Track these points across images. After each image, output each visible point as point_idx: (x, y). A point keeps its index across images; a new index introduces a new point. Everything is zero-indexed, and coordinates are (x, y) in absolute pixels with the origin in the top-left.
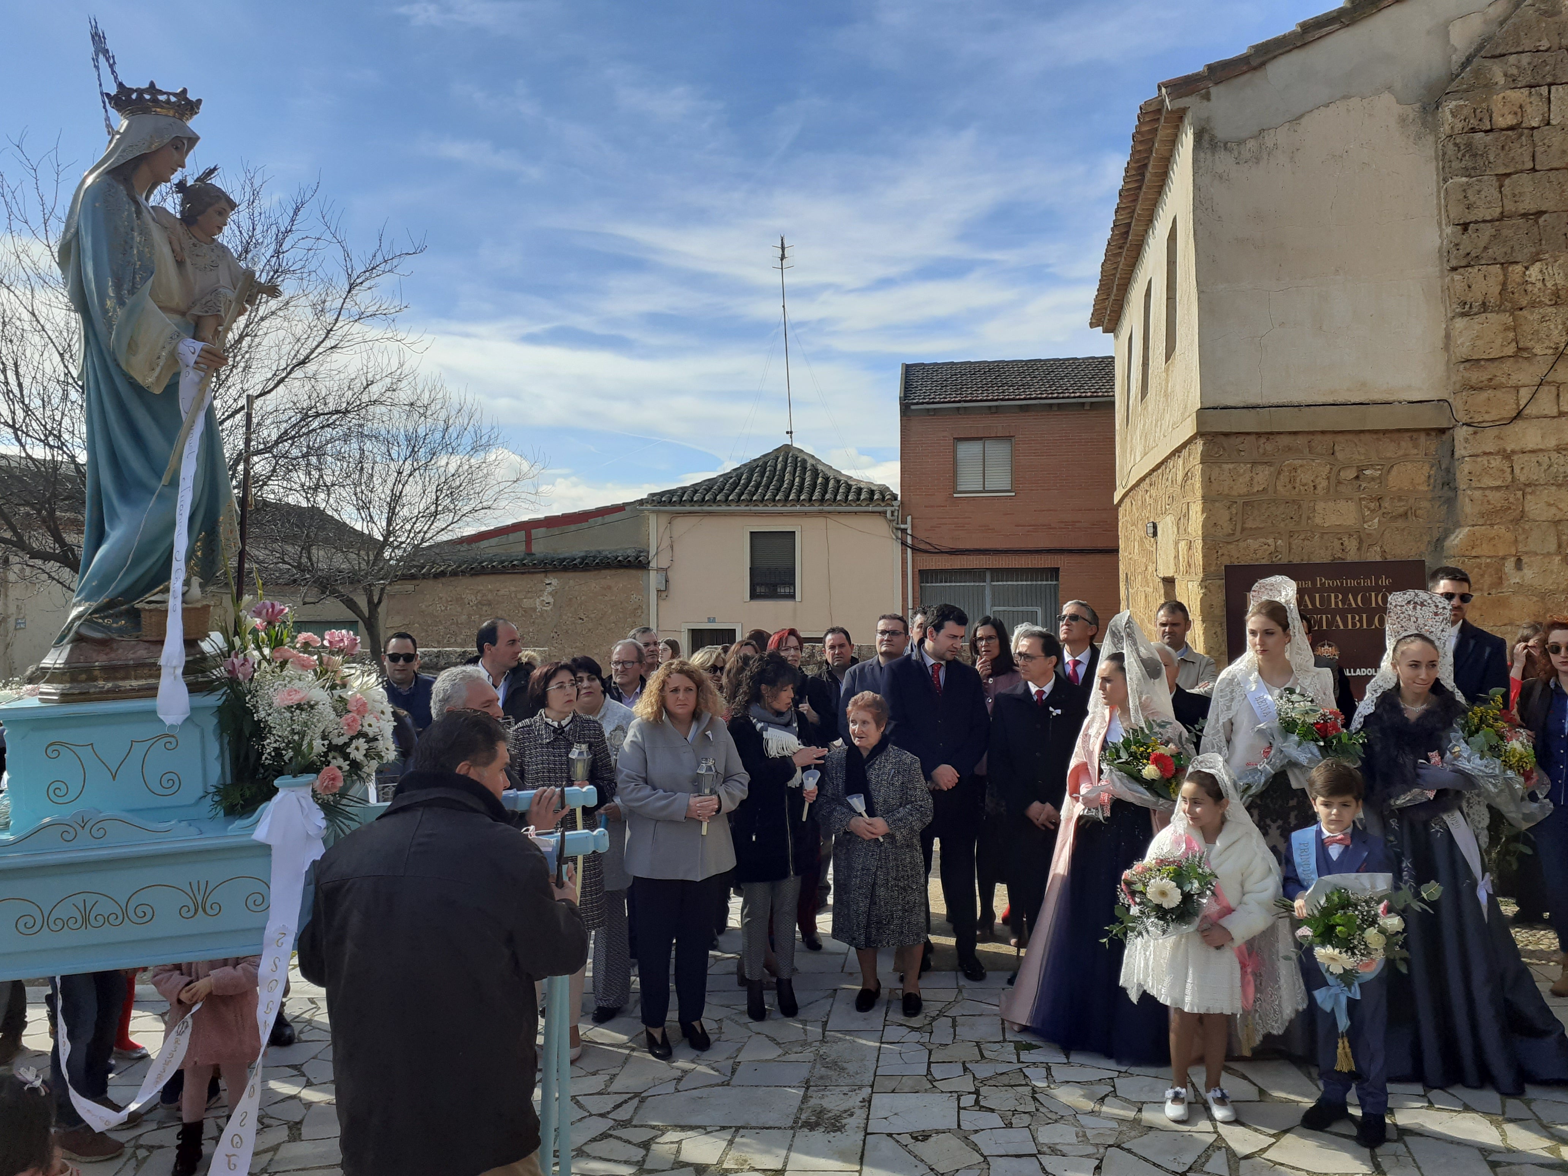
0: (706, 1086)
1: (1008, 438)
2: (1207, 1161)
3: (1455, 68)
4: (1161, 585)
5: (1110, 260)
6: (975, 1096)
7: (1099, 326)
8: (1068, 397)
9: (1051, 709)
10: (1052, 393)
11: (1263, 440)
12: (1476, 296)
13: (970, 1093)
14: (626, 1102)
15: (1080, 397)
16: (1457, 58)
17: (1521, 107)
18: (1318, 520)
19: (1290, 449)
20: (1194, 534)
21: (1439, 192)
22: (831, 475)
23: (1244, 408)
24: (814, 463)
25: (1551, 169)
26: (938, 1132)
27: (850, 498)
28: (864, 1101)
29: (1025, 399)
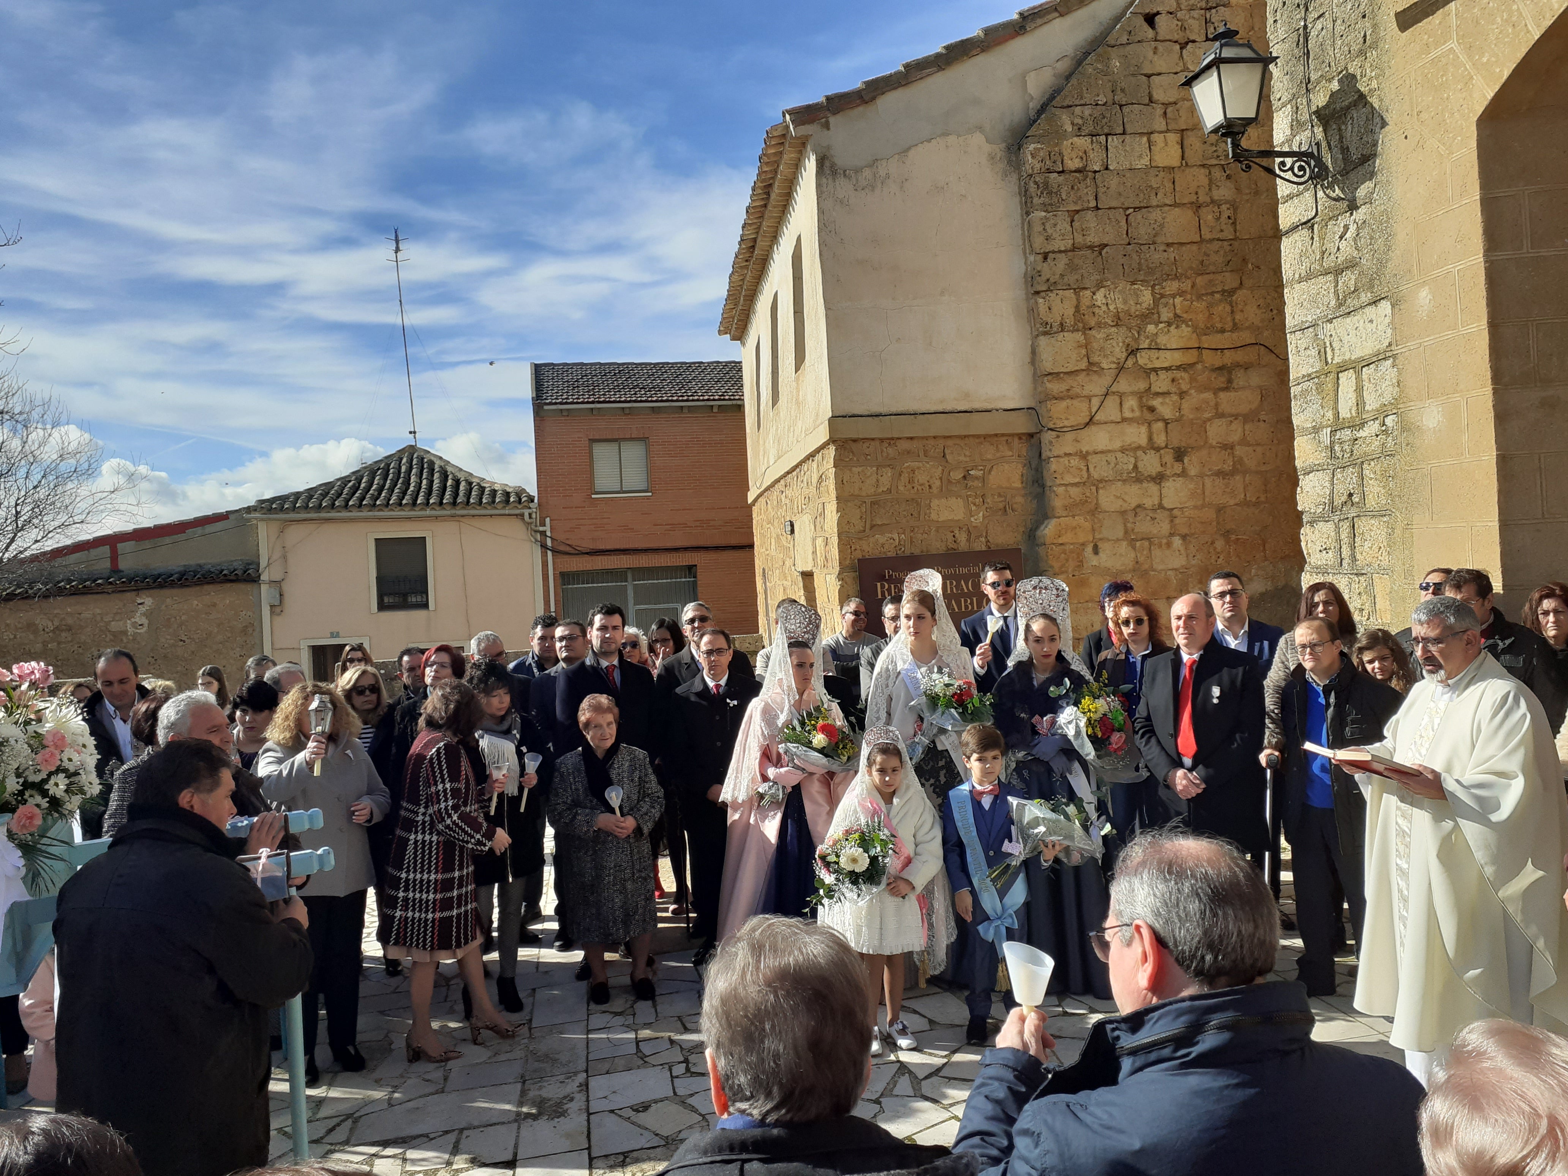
0: (420, 1097)
1: (644, 439)
2: (895, 1086)
3: (1032, 113)
4: (800, 578)
5: (737, 272)
6: (685, 1065)
7: (726, 333)
8: (698, 400)
9: (728, 701)
10: (682, 396)
11: (885, 444)
12: (1054, 318)
13: (679, 1063)
14: (338, 1125)
15: (708, 400)
16: (1034, 105)
17: (1085, 152)
18: (934, 516)
19: (908, 453)
20: (830, 531)
21: (1023, 224)
22: (461, 476)
23: (868, 416)
24: (443, 464)
25: (1110, 208)
26: (656, 1102)
27: (484, 501)
28: (581, 1085)
29: (656, 401)
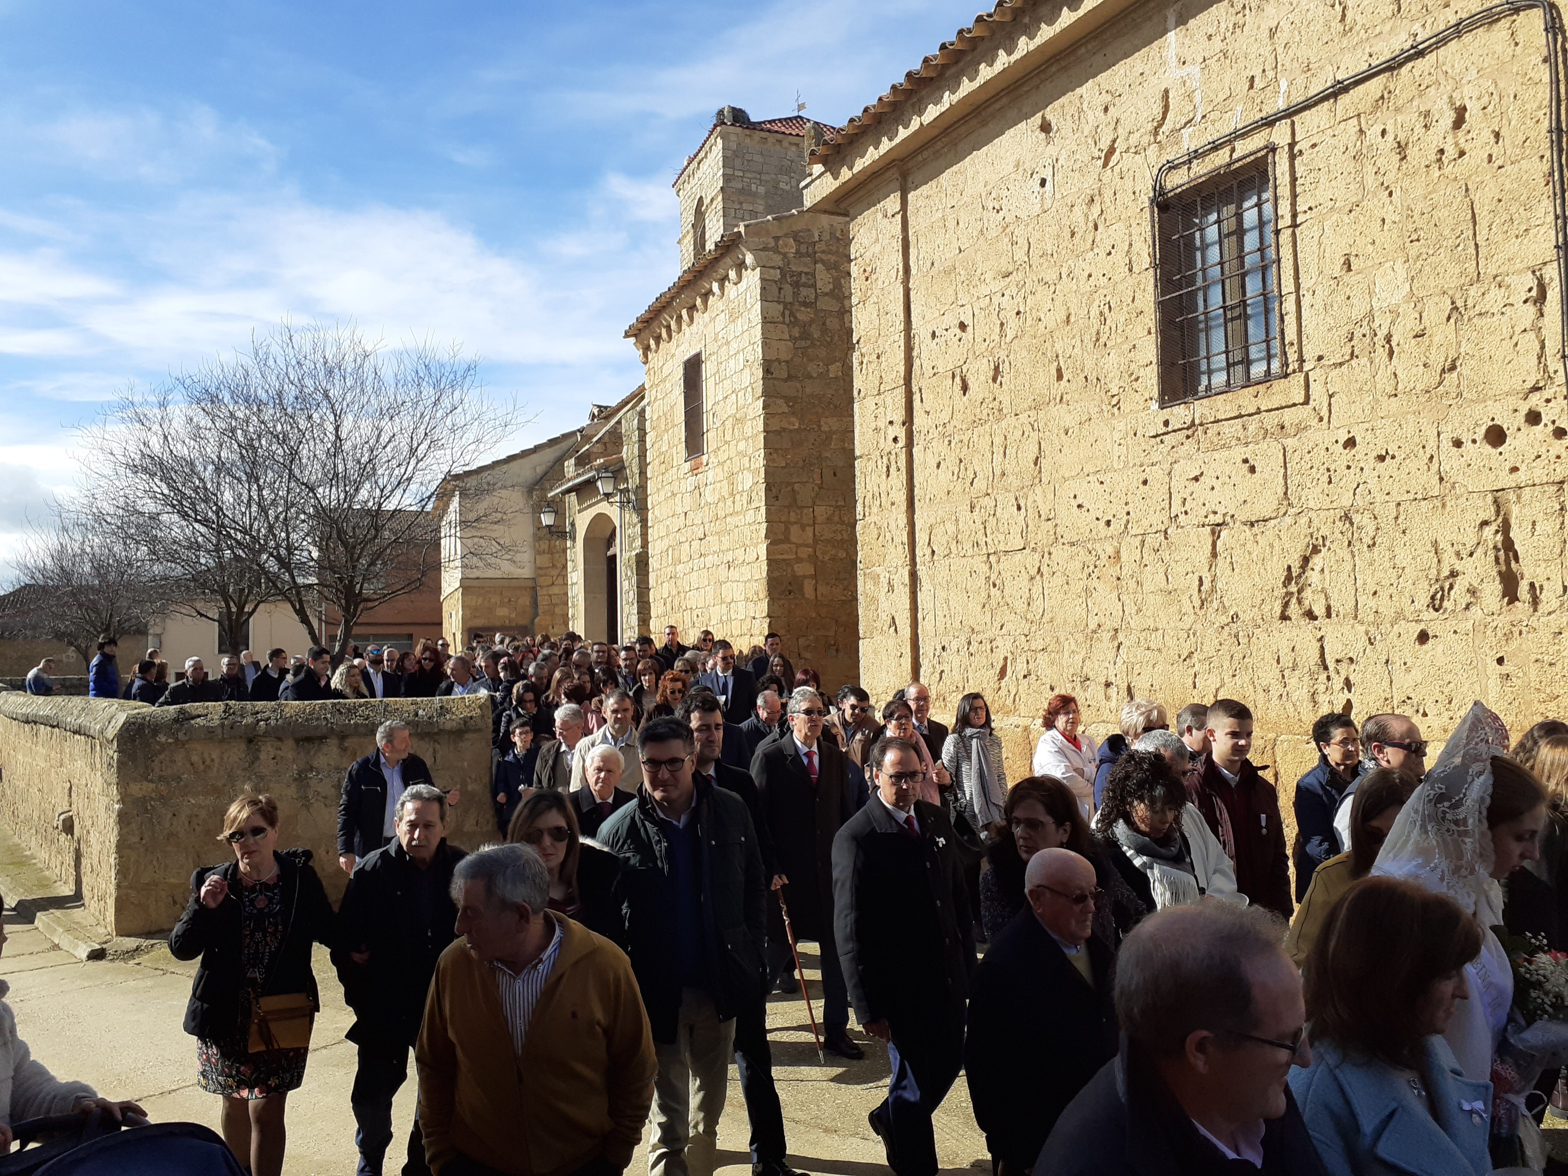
3: (535, 482)
11: (481, 589)
12: (542, 549)
18: (497, 614)
19: (489, 592)
20: (460, 617)
21: (532, 517)
23: (474, 579)
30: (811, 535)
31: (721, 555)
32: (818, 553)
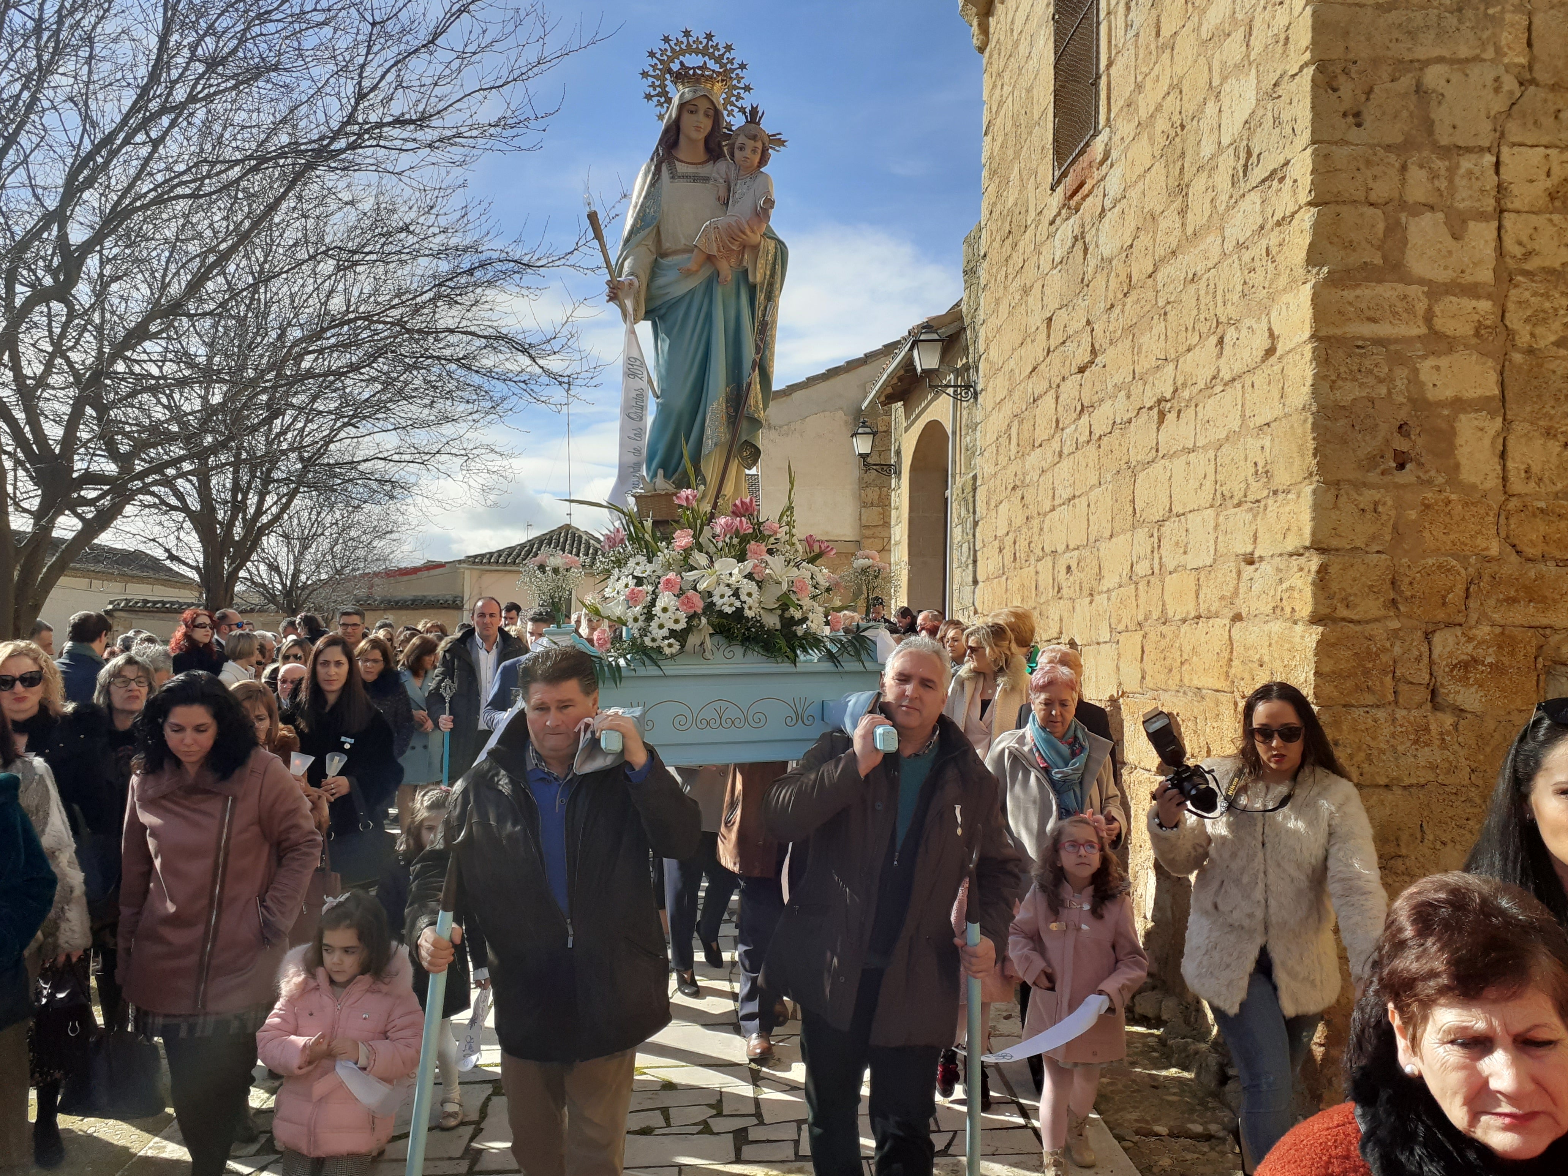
24: (587, 538)
30: (1489, 251)
31: (1137, 388)
32: (1514, 320)
